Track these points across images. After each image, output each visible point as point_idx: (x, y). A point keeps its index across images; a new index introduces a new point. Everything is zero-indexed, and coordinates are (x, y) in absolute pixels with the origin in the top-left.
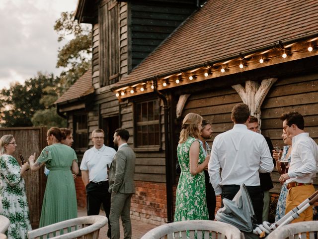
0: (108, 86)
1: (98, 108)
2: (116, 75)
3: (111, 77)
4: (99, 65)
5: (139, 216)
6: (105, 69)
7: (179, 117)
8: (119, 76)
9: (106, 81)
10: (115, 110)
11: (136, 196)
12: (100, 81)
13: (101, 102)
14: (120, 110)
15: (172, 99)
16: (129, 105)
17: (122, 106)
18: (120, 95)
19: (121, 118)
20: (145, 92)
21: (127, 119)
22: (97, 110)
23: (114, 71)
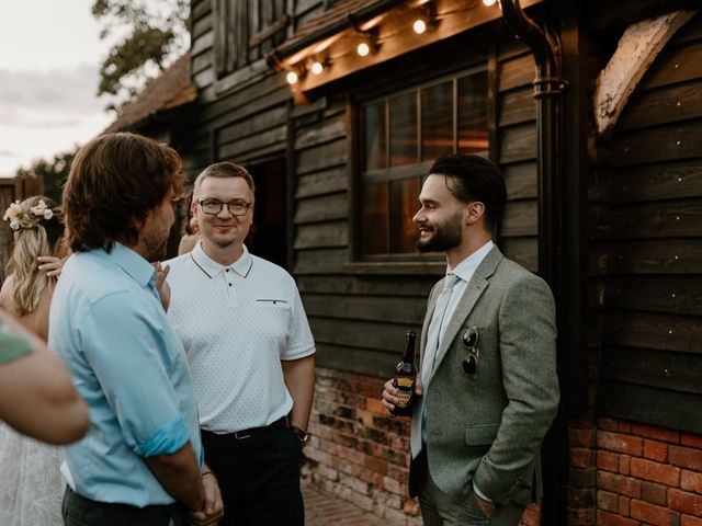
0: (246, 70)
1: (210, 145)
2: (277, 24)
3: (256, 37)
4: (214, 13)
5: (370, 496)
6: (233, 18)
7: (609, 128)
8: (287, 24)
9: (238, 54)
10: (272, 141)
11: (358, 426)
12: (218, 62)
13: (218, 124)
14: (293, 136)
15: (580, 44)
16: (329, 113)
17: (298, 124)
18: (303, 76)
19: (296, 164)
20: (433, 39)
21: (322, 164)
22: (207, 150)
23: (267, 15)
